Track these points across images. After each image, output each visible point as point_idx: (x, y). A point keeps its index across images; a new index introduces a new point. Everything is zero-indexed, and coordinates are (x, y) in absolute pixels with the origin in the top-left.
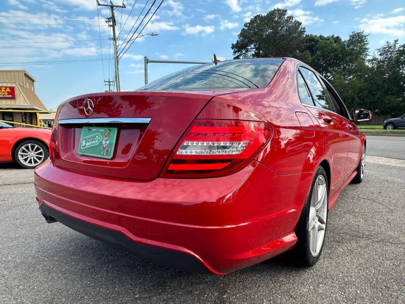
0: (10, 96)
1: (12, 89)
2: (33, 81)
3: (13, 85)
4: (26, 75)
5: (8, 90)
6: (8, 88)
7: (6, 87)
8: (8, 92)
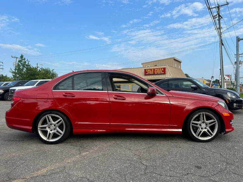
0: (163, 73)
1: (164, 69)
2: (180, 62)
3: (165, 67)
4: (175, 60)
5: (163, 70)
6: (163, 69)
7: (162, 68)
8: (162, 71)
